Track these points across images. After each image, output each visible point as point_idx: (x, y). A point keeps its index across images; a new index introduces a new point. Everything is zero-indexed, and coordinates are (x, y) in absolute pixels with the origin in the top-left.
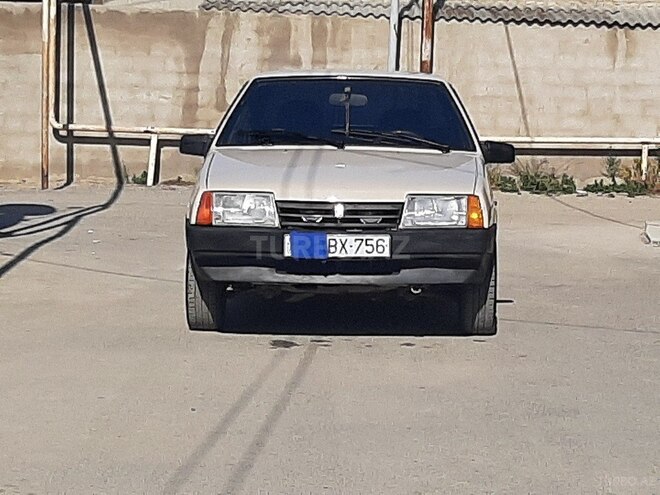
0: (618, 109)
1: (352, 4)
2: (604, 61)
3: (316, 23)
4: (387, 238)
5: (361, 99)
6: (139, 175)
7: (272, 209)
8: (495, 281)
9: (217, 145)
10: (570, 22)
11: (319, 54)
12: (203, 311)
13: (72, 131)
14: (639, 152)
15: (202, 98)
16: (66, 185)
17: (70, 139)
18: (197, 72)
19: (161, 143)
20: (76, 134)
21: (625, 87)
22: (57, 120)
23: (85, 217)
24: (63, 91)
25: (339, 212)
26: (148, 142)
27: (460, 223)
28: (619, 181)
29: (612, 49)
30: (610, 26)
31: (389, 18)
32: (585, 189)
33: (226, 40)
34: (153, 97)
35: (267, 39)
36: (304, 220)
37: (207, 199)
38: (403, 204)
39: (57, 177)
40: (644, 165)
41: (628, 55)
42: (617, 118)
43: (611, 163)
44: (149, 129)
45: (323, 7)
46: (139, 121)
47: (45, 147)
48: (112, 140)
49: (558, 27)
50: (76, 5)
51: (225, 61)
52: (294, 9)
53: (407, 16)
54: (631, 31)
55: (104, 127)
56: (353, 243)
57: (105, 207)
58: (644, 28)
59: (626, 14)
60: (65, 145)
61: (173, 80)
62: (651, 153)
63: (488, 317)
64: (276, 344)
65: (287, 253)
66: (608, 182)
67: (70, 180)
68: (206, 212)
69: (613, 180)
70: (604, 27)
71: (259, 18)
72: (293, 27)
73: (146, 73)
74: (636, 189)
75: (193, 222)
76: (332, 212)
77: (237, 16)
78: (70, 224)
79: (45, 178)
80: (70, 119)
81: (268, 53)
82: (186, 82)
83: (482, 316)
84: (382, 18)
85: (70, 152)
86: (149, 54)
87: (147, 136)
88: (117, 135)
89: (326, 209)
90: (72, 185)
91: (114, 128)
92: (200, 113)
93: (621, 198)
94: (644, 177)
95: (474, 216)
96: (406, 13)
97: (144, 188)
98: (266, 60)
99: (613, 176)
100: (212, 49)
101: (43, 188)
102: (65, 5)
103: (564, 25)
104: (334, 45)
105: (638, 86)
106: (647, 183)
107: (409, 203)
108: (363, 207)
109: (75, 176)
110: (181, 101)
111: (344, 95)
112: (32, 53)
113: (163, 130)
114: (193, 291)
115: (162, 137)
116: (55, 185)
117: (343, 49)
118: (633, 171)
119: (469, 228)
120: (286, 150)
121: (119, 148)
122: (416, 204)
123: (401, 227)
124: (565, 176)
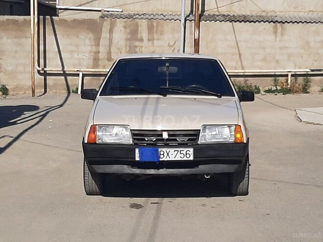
0: (278, 58)
1: (164, 15)
2: (272, 37)
3: (150, 23)
4: (191, 150)
5: (174, 69)
6: (75, 89)
8: (249, 171)
9: (100, 95)
10: (257, 21)
11: (151, 37)
13: (46, 71)
14: (287, 76)
15: (101, 56)
16: (44, 94)
17: (45, 74)
18: (99, 45)
19: (84, 75)
20: (47, 72)
21: (281, 48)
22: (39, 66)
24: (42, 54)
25: (165, 136)
26: (78, 75)
27: (231, 141)
28: (279, 88)
29: (275, 32)
30: (274, 22)
31: (180, 21)
32: (264, 92)
33: (111, 31)
34: (81, 56)
35: (128, 30)
36: (146, 139)
37: (93, 129)
38: (200, 130)
39: (39, 91)
40: (289, 81)
41: (282, 34)
42: (277, 61)
43: (275, 80)
44: (79, 70)
45: (152, 16)
46: (75, 66)
47: (33, 78)
48: (65, 74)
49: (253, 23)
50: (46, 17)
51: (111, 40)
52: (140, 17)
53: (188, 20)
54: (283, 25)
55: (61, 69)
56: (173, 153)
57: (61, 106)
58: (289, 23)
59: (281, 17)
60: (43, 77)
61: (89, 48)
62: (292, 75)
63: (245, 187)
65: (137, 159)
66: (274, 88)
67: (45, 92)
68: (93, 136)
69: (276, 88)
70: (272, 23)
71: (125, 22)
72: (140, 25)
73: (77, 46)
74: (286, 91)
75: (86, 142)
76: (162, 135)
77: (115, 21)
79: (33, 92)
80: (45, 66)
81: (129, 36)
82: (94, 49)
83: (242, 186)
84: (178, 20)
85: (45, 80)
86: (78, 37)
87: (77, 73)
88: (67, 72)
89: (158, 134)
90: (46, 94)
91: (65, 69)
92: (101, 63)
93: (280, 95)
94: (289, 87)
95: (238, 136)
96: (188, 18)
97: (76, 95)
98: (128, 39)
99: (276, 86)
100: (105, 35)
101: (33, 96)
102: (41, 17)
103: (255, 22)
104: (157, 32)
105: (286, 47)
106: (291, 89)
107: (203, 129)
108: (178, 133)
109: (48, 90)
110: (93, 57)
111: (165, 67)
112: (27, 38)
113: (85, 70)
114: (87, 176)
115: (84, 73)
116: (38, 95)
117: (161, 34)
118: (285, 84)
119: (235, 143)
120: (136, 98)
121: (68, 77)
122: (207, 130)
123: (199, 143)
124: (256, 86)
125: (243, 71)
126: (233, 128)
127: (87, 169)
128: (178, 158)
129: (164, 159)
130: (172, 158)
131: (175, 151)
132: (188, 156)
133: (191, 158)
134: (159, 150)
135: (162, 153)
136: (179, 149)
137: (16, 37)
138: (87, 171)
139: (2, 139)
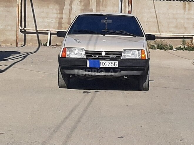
0: (186, 25)
2: (182, 11)
4: (117, 62)
5: (110, 21)
6: (45, 43)
7: (84, 53)
8: (149, 76)
9: (68, 34)
11: (98, 8)
12: (63, 82)
14: (192, 38)
15: (64, 21)
16: (23, 46)
17: (25, 32)
18: (62, 13)
19: (51, 34)
20: (26, 31)
21: (188, 19)
22: (21, 26)
23: (29, 55)
24: (23, 18)
25: (103, 54)
26: (47, 34)
27: (139, 58)
28: (186, 47)
29: (184, 8)
30: (184, 1)
32: (176, 49)
33: (71, 4)
34: (50, 20)
35: (83, 4)
36: (93, 56)
37: (65, 50)
38: (122, 52)
39: (21, 43)
40: (193, 42)
41: (189, 10)
42: (186, 28)
43: (184, 41)
44: (48, 30)
46: (45, 27)
47: (17, 34)
48: (37, 33)
49: (169, 1)
51: (70, 10)
54: (190, 3)
55: (35, 29)
57: (35, 52)
60: (23, 34)
61: (55, 16)
63: (147, 85)
64: (84, 92)
65: (88, 66)
66: (182, 47)
67: (25, 44)
68: (64, 53)
69: (184, 46)
70: (182, 1)
72: (91, 0)
73: (47, 13)
74: (191, 49)
75: (60, 56)
76: (101, 54)
78: (25, 57)
79: (17, 43)
80: (25, 27)
81: (83, 8)
82: (59, 16)
83: (145, 85)
85: (25, 36)
86: (48, 7)
87: (47, 32)
88: (39, 31)
89: (99, 53)
90: (25, 46)
91: (38, 29)
92: (63, 25)
93: (187, 51)
94: (193, 46)
95: (143, 56)
97: (46, 47)
98: (82, 10)
99: (184, 45)
100: (67, 6)
101: (17, 47)
104: (102, 6)
105: (192, 19)
107: (124, 52)
108: (110, 53)
109: (26, 43)
110: (58, 22)
111: (105, 20)
112: (14, 7)
113: (52, 30)
114: (60, 77)
115: (52, 32)
116: (20, 46)
117: (105, 7)
118: (190, 44)
119: (141, 59)
120: (88, 36)
121: (39, 35)
122: (126, 52)
123: (121, 59)
124: (170, 45)
125: (159, 34)
126: (140, 51)
127: (60, 72)
128: (110, 66)
129: (103, 66)
130: (107, 66)
131: (108, 62)
132: (115, 65)
133: (117, 66)
134: (100, 62)
135: (101, 63)
136: (111, 61)
137: (6, 6)
138: (60, 74)
139: (1, 66)
